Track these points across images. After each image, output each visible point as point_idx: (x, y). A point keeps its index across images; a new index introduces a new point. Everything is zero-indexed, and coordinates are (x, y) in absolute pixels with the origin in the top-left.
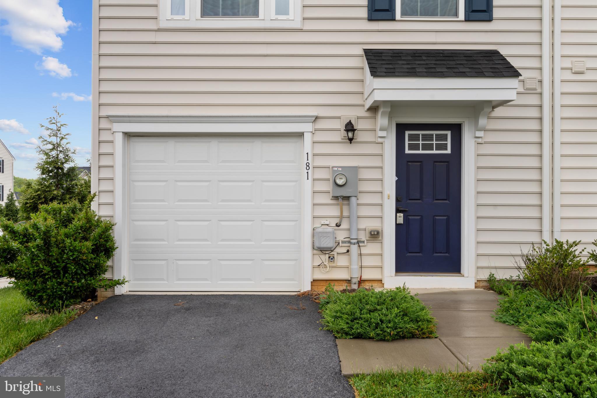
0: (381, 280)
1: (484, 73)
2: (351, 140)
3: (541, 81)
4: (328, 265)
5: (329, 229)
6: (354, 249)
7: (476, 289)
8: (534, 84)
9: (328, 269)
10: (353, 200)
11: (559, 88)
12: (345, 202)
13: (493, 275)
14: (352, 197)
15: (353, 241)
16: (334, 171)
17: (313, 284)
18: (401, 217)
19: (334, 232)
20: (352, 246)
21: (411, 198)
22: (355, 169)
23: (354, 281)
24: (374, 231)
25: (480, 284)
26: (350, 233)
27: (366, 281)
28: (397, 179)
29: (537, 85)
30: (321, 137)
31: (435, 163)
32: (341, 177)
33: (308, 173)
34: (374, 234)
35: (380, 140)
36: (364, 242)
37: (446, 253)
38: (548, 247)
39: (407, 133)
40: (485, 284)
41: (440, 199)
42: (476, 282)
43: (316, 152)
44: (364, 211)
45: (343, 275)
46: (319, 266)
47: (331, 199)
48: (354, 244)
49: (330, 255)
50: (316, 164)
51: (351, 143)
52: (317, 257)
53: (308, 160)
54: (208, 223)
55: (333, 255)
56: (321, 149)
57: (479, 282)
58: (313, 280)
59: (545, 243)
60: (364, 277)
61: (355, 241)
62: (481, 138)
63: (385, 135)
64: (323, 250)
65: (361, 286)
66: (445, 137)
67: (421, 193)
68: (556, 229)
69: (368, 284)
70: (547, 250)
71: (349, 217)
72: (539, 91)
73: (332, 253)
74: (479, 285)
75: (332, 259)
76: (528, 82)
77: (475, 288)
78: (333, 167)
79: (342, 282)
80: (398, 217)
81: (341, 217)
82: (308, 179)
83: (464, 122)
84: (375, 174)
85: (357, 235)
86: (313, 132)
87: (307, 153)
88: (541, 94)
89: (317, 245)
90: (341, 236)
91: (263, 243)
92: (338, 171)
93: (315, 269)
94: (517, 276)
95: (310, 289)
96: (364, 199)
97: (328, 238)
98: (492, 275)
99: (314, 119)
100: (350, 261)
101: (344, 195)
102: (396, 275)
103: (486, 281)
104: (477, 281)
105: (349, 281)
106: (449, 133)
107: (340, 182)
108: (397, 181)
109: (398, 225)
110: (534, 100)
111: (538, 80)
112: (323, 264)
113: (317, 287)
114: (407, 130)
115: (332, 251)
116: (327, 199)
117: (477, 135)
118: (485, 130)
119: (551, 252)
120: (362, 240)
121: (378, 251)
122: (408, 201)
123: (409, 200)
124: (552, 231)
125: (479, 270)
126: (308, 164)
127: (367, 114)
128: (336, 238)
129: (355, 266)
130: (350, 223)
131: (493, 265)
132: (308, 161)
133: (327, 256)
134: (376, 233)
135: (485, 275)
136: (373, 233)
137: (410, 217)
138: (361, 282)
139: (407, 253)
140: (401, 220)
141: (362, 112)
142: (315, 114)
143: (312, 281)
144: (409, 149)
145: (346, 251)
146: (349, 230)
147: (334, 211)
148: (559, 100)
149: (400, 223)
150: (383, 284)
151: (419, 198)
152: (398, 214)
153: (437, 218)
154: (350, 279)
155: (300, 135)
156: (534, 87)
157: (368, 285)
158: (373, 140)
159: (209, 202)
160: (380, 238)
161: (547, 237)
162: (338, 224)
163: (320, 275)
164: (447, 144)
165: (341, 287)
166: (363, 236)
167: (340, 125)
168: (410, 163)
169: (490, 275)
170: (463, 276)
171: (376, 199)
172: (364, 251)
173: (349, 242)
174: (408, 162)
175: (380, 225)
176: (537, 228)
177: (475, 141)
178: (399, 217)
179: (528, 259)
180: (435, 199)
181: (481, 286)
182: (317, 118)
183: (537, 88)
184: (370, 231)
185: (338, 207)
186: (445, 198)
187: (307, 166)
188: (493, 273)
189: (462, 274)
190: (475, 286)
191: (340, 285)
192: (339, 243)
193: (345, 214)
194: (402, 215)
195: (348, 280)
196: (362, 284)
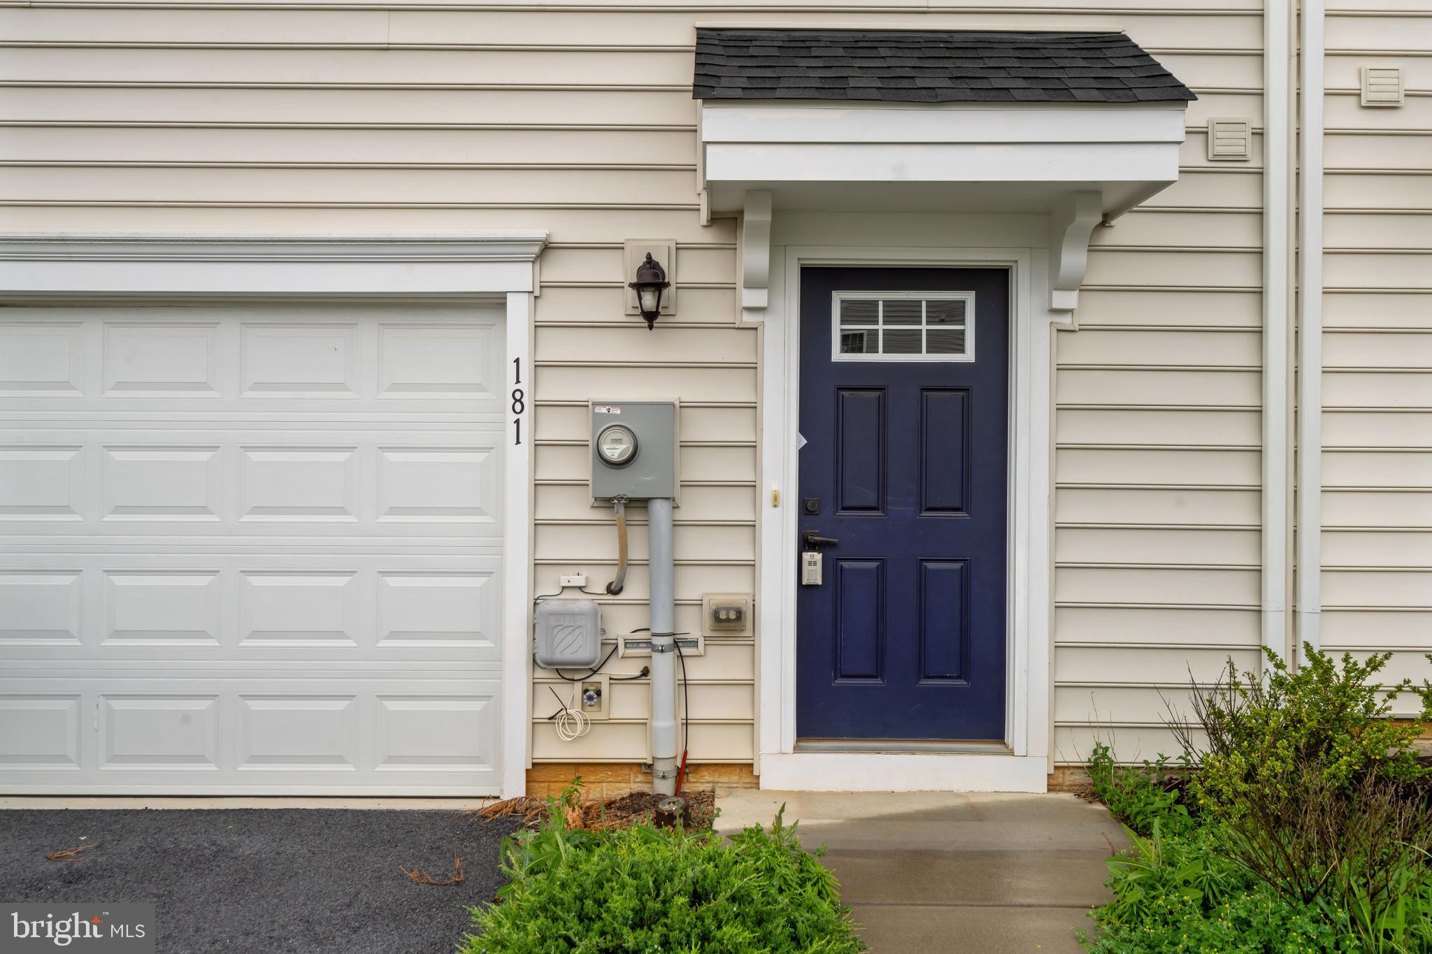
0: (751, 765)
1: (1073, 91)
2: (651, 317)
3: (1260, 134)
4: (578, 718)
5: (583, 603)
6: (663, 665)
7: (1053, 795)
8: (1240, 144)
9: (578, 732)
10: (660, 510)
11: (1316, 157)
12: (637, 516)
13: (1107, 749)
14: (655, 500)
15: (659, 641)
16: (597, 418)
17: (535, 775)
18: (815, 563)
19: (596, 613)
20: (656, 656)
21: (847, 504)
22: (670, 412)
23: (661, 767)
24: (728, 609)
25: (1063, 778)
26: (652, 618)
27: (703, 768)
28: (804, 442)
29: (1247, 147)
30: (557, 308)
31: (926, 393)
32: (617, 436)
33: (517, 422)
34: (728, 620)
35: (749, 319)
36: (694, 643)
37: (959, 677)
38: (1281, 672)
39: (838, 297)
40: (1080, 778)
41: (940, 506)
42: (1052, 772)
43: (545, 355)
44: (695, 546)
45: (629, 748)
46: (550, 718)
47: (592, 507)
48: (662, 651)
49: (586, 686)
50: (545, 395)
51: (651, 327)
52: (543, 691)
53: (518, 382)
54: (210, 578)
55: (598, 685)
56: (558, 347)
57: (1061, 771)
58: (534, 764)
59: (1272, 656)
60: (696, 755)
61: (667, 641)
62: (1070, 314)
63: (764, 304)
64: (564, 671)
65: (688, 782)
66: (954, 312)
67: (882, 488)
68: (1307, 604)
69: (708, 778)
70: (1279, 683)
71: (646, 564)
72: (1254, 163)
73: (595, 678)
74: (1060, 780)
75: (593, 696)
76: (1219, 135)
77: (1049, 790)
78: (595, 404)
79: (626, 771)
80: (805, 564)
81: (624, 564)
82: (518, 442)
83: (1016, 261)
84: (733, 429)
85: (675, 620)
86: (537, 293)
87: (517, 361)
88: (1261, 174)
89: (542, 654)
90: (623, 624)
91: (384, 643)
92: (608, 416)
93: (542, 731)
94: (1181, 757)
95: (521, 793)
96: (697, 507)
97: (577, 632)
98: (1101, 753)
99: (536, 249)
100: (651, 703)
101: (630, 495)
102: (797, 749)
103: (1082, 768)
104: (1056, 768)
105: (647, 769)
106: (969, 298)
107: (615, 450)
108: (802, 452)
109: (804, 590)
110: (1238, 193)
111: (1251, 131)
112: (564, 712)
113: (546, 784)
114: (836, 289)
115: (595, 672)
116: (578, 507)
117: (1055, 306)
118: (1083, 289)
119: (1292, 690)
120: (691, 637)
121: (743, 674)
122: (841, 513)
123: (844, 509)
124: (1294, 612)
125: (1063, 733)
126: (518, 395)
127: (707, 237)
128: (603, 631)
129: (665, 722)
130: (652, 585)
131: (1104, 717)
132: (518, 386)
133: (578, 687)
134: (733, 616)
135: (1078, 751)
136: (723, 616)
137: (846, 565)
138: (685, 770)
139: (836, 679)
140: (814, 575)
141: (693, 229)
142: (540, 233)
143: (530, 767)
144: (844, 350)
145: (639, 673)
146: (646, 604)
147: (602, 546)
148: (1316, 196)
149: (812, 582)
150: (758, 777)
151: (874, 504)
152: (807, 556)
153: (930, 566)
154: (649, 761)
155: (495, 303)
156: (1240, 150)
157: (711, 779)
158: (726, 318)
159: (212, 513)
160: (748, 633)
161: (1276, 637)
162: (612, 587)
163: (554, 749)
164: (962, 332)
165: (623, 785)
166: (694, 626)
167: (622, 270)
168: (846, 394)
169: (1095, 752)
170: (1011, 753)
171: (735, 508)
172: (695, 671)
173: (649, 644)
174: (838, 389)
175: (749, 590)
176: (1248, 599)
177: (1051, 323)
178: (810, 563)
179: (1215, 713)
180: (924, 508)
181: (1067, 783)
182: (546, 248)
183: (1249, 153)
184: (713, 607)
185: (612, 535)
186: (958, 505)
187: (516, 400)
188: (1103, 745)
189: (1007, 747)
190: (1048, 785)
191: (620, 779)
192: (617, 647)
193: (637, 552)
194: (818, 557)
195: (645, 764)
196: (691, 778)
